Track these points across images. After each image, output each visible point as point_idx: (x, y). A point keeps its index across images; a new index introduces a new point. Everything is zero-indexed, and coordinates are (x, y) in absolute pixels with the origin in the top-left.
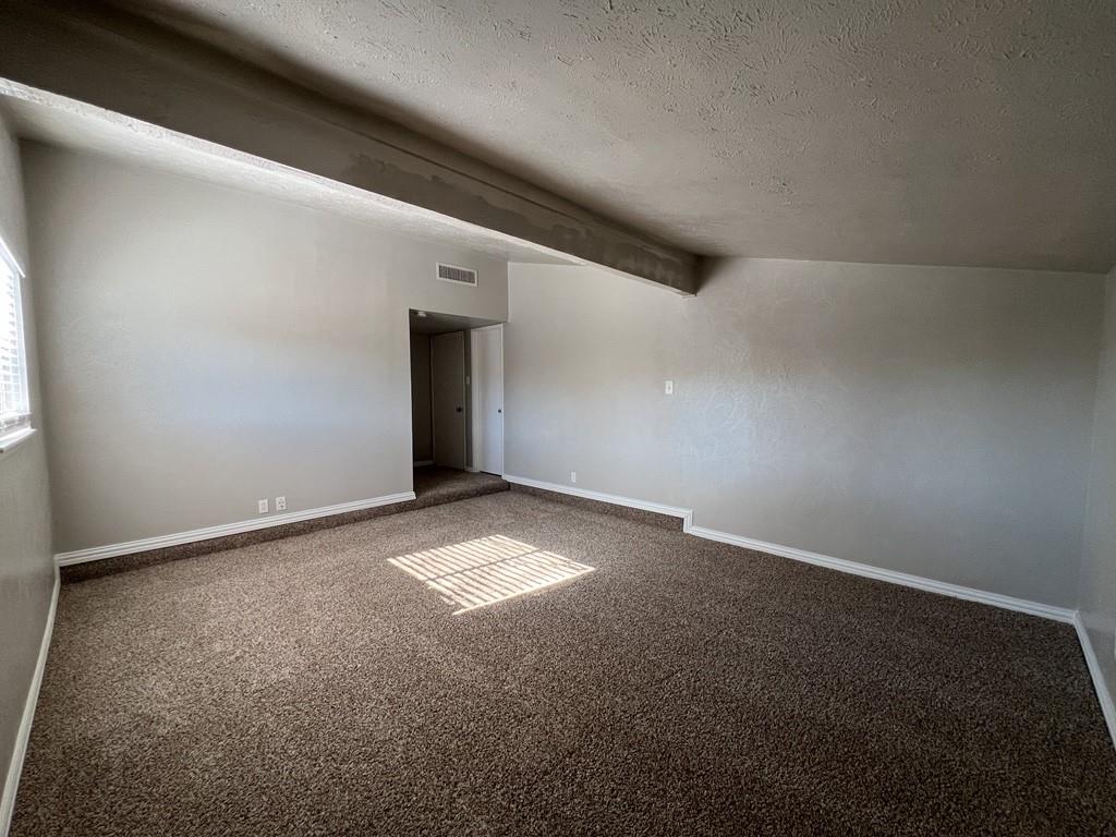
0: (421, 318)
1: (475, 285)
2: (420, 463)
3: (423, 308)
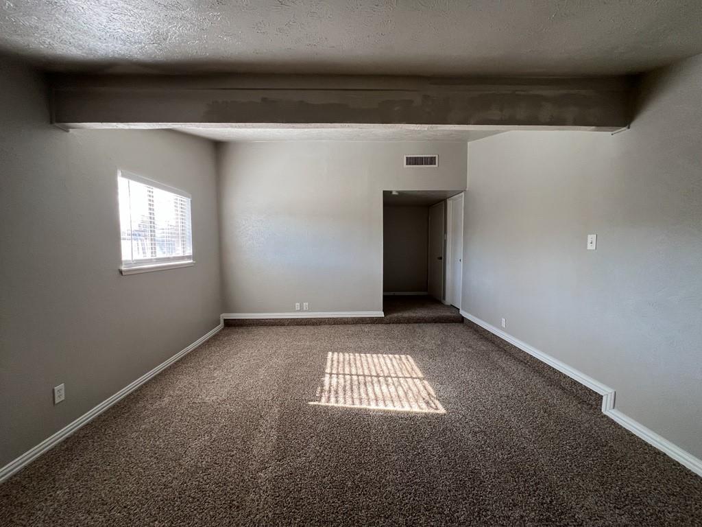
0: (394, 195)
1: (436, 166)
2: (388, 294)
3: (395, 188)
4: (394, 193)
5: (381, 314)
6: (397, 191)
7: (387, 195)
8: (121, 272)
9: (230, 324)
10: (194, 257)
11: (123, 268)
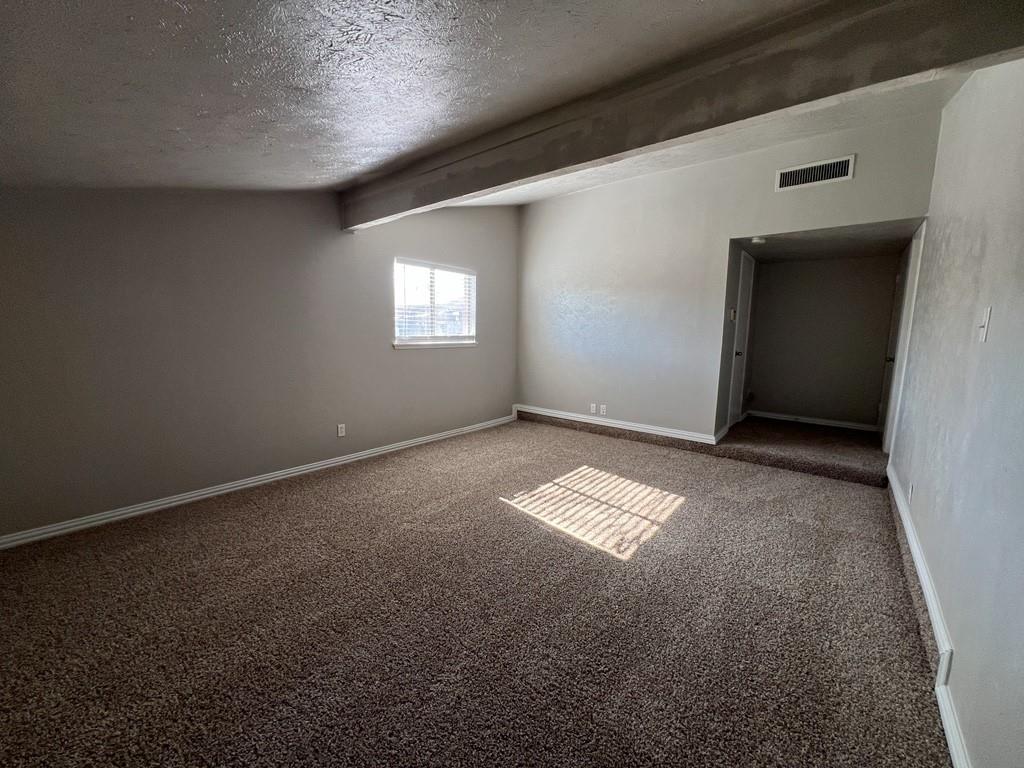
0: (756, 245)
1: (850, 176)
4: (755, 241)
5: (710, 439)
6: (761, 238)
7: (738, 246)
8: (393, 346)
9: (523, 417)
10: (477, 337)
11: (396, 343)
